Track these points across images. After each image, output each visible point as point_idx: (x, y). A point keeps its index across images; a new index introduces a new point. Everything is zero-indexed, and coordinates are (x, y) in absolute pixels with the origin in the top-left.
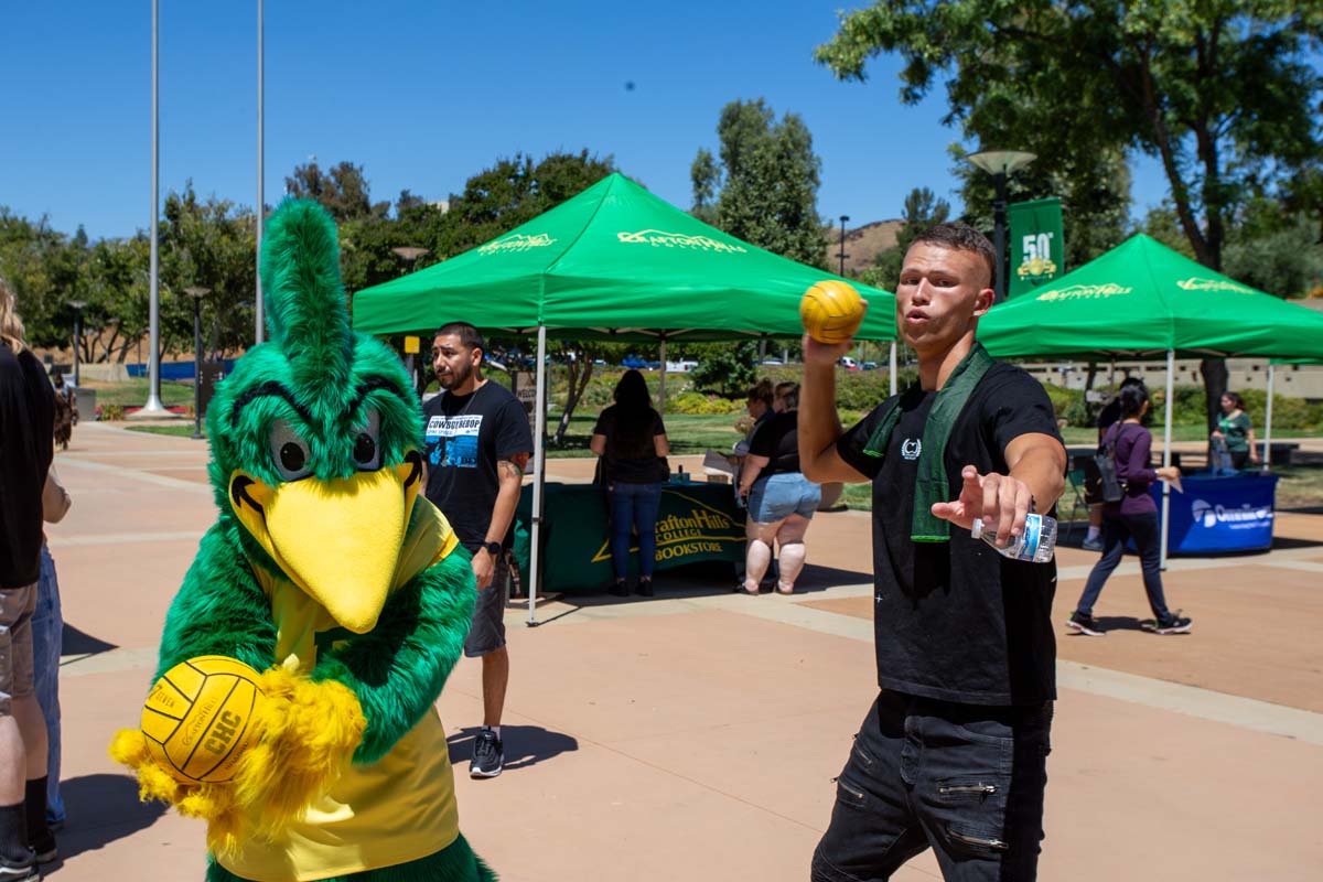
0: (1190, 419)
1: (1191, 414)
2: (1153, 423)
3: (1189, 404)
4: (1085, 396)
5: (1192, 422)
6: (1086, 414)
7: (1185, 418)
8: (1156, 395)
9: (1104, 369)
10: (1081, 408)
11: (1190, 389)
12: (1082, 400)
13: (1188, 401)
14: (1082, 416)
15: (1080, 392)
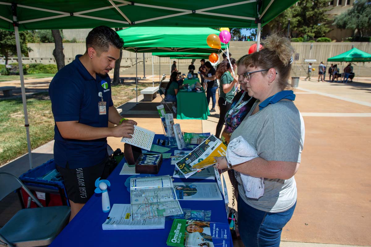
0: (37, 72)
1: (37, 71)
2: (27, 73)
3: (36, 68)
4: (6, 67)
5: (37, 73)
6: (7, 72)
7: (35, 72)
8: (26, 66)
9: (10, 59)
10: (5, 70)
11: (36, 64)
12: (5, 67)
13: (35, 67)
14: (6, 72)
15: (4, 65)
